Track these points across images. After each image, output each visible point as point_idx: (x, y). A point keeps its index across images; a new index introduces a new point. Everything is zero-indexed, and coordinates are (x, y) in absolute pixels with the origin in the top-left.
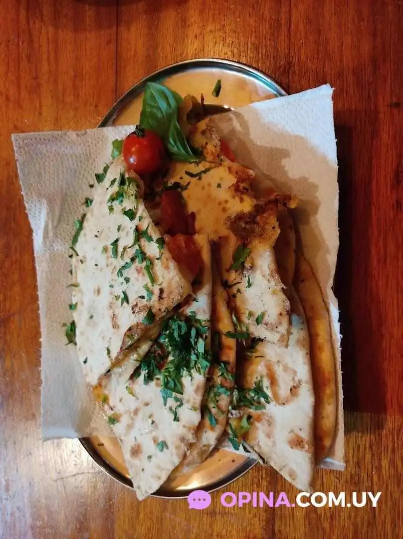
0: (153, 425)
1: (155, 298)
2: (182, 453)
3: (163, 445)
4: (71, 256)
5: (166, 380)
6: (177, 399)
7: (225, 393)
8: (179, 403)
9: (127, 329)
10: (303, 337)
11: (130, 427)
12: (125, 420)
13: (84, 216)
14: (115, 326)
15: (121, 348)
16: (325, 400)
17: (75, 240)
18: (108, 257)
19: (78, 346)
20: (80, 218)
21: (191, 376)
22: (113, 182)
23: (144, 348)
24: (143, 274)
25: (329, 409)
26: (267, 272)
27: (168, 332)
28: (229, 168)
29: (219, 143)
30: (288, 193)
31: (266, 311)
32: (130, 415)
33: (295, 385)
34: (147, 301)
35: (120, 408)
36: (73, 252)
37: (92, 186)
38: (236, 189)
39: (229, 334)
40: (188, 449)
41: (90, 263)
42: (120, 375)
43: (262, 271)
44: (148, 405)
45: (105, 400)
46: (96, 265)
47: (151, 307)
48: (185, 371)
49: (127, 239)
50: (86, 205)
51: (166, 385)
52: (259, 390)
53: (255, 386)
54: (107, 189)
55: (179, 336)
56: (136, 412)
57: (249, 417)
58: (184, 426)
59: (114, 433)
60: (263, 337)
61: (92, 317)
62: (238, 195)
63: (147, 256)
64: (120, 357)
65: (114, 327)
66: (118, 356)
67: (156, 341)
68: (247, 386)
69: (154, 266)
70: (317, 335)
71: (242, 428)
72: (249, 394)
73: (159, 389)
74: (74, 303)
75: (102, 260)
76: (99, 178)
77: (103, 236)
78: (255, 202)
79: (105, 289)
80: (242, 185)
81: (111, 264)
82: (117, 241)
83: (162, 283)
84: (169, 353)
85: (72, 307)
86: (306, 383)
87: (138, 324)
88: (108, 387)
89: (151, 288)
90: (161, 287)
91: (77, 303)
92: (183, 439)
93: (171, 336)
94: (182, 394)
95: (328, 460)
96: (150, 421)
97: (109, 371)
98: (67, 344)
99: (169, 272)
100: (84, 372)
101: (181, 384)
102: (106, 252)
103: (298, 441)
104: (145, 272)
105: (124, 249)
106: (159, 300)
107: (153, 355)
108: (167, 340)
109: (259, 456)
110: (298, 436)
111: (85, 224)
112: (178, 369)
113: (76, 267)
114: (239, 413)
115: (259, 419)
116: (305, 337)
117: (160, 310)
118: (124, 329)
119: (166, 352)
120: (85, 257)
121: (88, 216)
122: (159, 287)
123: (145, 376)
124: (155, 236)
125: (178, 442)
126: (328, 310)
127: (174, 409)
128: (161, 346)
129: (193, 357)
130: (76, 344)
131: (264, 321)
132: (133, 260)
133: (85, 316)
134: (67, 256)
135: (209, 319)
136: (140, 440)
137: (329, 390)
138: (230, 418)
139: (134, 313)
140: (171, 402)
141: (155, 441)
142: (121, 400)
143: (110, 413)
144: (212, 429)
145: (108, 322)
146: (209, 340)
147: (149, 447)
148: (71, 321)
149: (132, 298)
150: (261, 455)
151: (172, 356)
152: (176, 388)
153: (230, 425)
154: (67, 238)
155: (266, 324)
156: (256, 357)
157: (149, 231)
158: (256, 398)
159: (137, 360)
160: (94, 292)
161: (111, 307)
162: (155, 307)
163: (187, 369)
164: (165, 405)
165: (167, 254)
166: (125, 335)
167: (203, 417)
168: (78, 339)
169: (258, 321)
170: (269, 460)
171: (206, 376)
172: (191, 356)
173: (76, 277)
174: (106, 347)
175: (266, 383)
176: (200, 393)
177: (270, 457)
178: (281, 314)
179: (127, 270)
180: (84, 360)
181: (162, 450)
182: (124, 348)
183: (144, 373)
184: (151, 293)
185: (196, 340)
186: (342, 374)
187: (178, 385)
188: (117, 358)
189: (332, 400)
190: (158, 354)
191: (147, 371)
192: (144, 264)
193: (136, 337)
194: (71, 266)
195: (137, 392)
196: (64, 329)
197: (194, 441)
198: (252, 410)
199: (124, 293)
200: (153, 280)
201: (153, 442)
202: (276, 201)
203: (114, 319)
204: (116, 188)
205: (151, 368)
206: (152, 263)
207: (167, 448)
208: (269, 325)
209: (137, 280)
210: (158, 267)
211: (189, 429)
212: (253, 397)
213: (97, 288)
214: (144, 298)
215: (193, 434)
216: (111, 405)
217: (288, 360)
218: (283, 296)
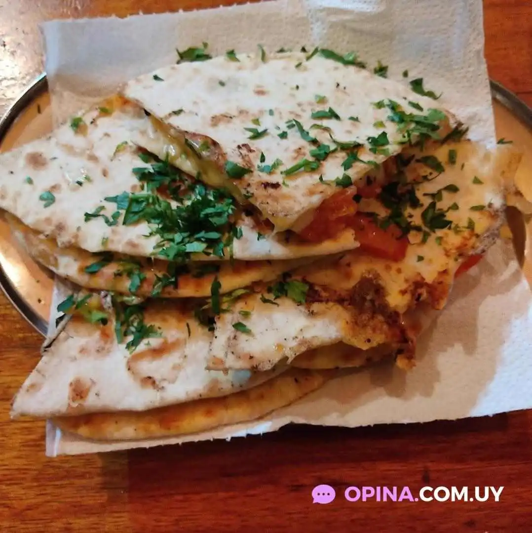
0: (77, 184)
1: (266, 178)
2: (41, 227)
3: (49, 199)
4: (304, 50)
5: (142, 199)
6: (116, 216)
7: (132, 285)
8: (111, 220)
9: (215, 140)
10: (222, 388)
11: (70, 149)
12: (78, 141)
13: (362, 66)
14: (216, 121)
15: (186, 132)
16: (141, 425)
17: (329, 54)
18: (310, 104)
19: (176, 66)
20: (359, 60)
21: (151, 234)
22: (417, 107)
23: (187, 165)
24: (295, 158)
25: (129, 430)
26: (308, 335)
27: (212, 199)
28: (445, 272)
29: (478, 251)
30: (417, 355)
31: (253, 336)
32: (88, 149)
33: (157, 383)
34: (259, 167)
35: (95, 134)
36: (310, 53)
37: (406, 74)
38: (419, 283)
39: (216, 286)
40: (47, 236)
41: (298, 78)
42: (143, 133)
43: (307, 327)
44: (105, 176)
45: (105, 112)
46: (297, 87)
47: (252, 172)
48: (157, 226)
49: (342, 132)
50: (378, 69)
51: (136, 201)
52: (143, 332)
53: (148, 325)
54: (405, 98)
55: (207, 215)
56: (93, 158)
57: (104, 321)
58: (79, 229)
59: (58, 127)
60: (216, 333)
61: (222, 84)
62: (410, 286)
63: (322, 162)
64: (172, 131)
65: (213, 118)
66: (174, 128)
67: (197, 181)
68: (147, 316)
69: (310, 174)
70: (226, 407)
71: (90, 312)
72: (135, 318)
73: (129, 191)
74: (238, 56)
75: (307, 96)
76: (417, 85)
77: (340, 94)
78: (402, 311)
79: (266, 103)
80: (424, 292)
81: (303, 111)
82: (337, 117)
83: (287, 186)
84: (181, 201)
85: (231, 54)
86: (162, 398)
87: (224, 155)
88: (123, 115)
89: (278, 171)
90: (282, 185)
91: (237, 60)
92: (60, 227)
93: (205, 203)
94: (124, 223)
95: (58, 433)
96: (82, 180)
97: (148, 114)
98: (177, 51)
99: (303, 195)
100: (142, 77)
101: (137, 222)
102: (318, 102)
103: (82, 392)
104: (299, 161)
105: (327, 129)
106: (262, 183)
107: (178, 178)
108: (199, 197)
109: (54, 340)
110: (88, 391)
111: (352, 69)
112: (159, 216)
113: (289, 57)
114: (109, 307)
115: (105, 335)
116: (222, 390)
117: (249, 185)
118: (214, 134)
119: (182, 197)
120: (306, 69)
121: (364, 73)
122: (281, 182)
123: (145, 169)
124: (353, 173)
125: (55, 221)
126: (260, 418)
127: (102, 213)
128: (192, 189)
129: (178, 237)
130: (178, 63)
131: (239, 334)
132: (314, 142)
133: (223, 75)
134: (304, 43)
135: (234, 257)
136: (53, 166)
137: (155, 428)
138: (99, 294)
139: (239, 147)
140: (111, 208)
141: (54, 188)
142: (107, 135)
143: (87, 120)
144: (82, 270)
145: (218, 110)
146: (204, 258)
147: (44, 179)
148: (212, 54)
149: (260, 145)
150: (55, 342)
151: (178, 207)
152: (131, 215)
153: (90, 296)
154: (329, 42)
155: (235, 338)
156: (188, 325)
157: (358, 164)
158: (133, 329)
159: (168, 155)
160: (258, 86)
161: (241, 112)
162: (252, 178)
163: (161, 229)
164: (107, 199)
165: (330, 191)
166: (206, 137)
167: (95, 254)
168: (186, 65)
169: (239, 326)
170: (49, 354)
171: (153, 257)
172: (179, 234)
173: (275, 58)
174: (184, 109)
175: (154, 342)
176: (128, 250)
177: (53, 354)
178: (251, 357)
179: (298, 134)
180: (159, 76)
181: (41, 198)
182: (187, 137)
183: (149, 167)
184: (271, 170)
185: (202, 239)
186: (178, 444)
187: (136, 217)
188: (170, 126)
189: (142, 434)
190: (179, 187)
191: (152, 171)
192: (311, 159)
193: (205, 153)
194: (291, 51)
195: (120, 158)
196: (200, 45)
197: (59, 244)
198: (114, 323)
199: (265, 133)
200: (290, 173)
201: (53, 184)
202: (405, 340)
203: (225, 118)
204: (409, 110)
205: (157, 177)
206: (313, 170)
207: (46, 206)
208: (233, 342)
209: (286, 150)
210: (308, 180)
211: (76, 237)
212: (133, 325)
213: (265, 89)
214: (261, 162)
215: (70, 242)
216: (99, 122)
217: (189, 370)
218: (276, 359)
